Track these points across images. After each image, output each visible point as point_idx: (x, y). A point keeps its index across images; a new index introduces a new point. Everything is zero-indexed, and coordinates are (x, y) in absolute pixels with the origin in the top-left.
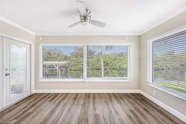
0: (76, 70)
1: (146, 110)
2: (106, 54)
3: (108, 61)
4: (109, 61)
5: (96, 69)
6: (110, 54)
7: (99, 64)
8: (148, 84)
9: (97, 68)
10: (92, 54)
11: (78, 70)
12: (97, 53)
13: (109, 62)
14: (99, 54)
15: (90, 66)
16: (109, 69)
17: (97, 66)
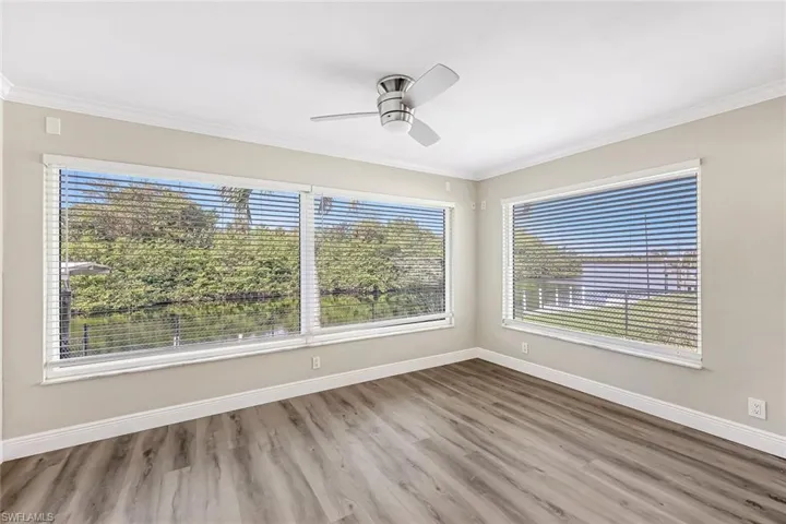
0: (110, 312)
1: (523, 394)
2: (270, 228)
3: (286, 259)
4: (289, 258)
5: (230, 298)
6: (289, 229)
7: (247, 275)
8: (503, 325)
9: (234, 290)
10: (204, 225)
11: (120, 311)
12: (225, 220)
13: (292, 262)
14: (240, 226)
15: (197, 285)
16: (291, 295)
17: (233, 284)
